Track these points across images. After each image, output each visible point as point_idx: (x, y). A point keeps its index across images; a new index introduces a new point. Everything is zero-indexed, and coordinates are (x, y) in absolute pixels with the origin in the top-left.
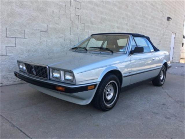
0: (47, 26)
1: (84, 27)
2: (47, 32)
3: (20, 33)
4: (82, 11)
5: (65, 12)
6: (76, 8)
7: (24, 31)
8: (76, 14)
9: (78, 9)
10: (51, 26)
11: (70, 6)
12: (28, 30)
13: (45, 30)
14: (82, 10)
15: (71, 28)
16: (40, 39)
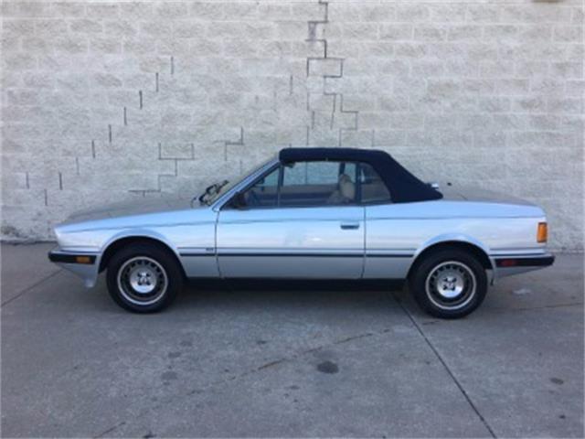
0: (242, 130)
1: (356, 120)
2: (242, 144)
3: (185, 150)
4: (349, 80)
5: (291, 93)
6: (325, 77)
7: (190, 147)
8: (327, 92)
9: (333, 77)
10: (251, 129)
11: (305, 74)
12: (199, 144)
13: (236, 140)
14: (347, 77)
15: (308, 128)
16: (226, 159)
